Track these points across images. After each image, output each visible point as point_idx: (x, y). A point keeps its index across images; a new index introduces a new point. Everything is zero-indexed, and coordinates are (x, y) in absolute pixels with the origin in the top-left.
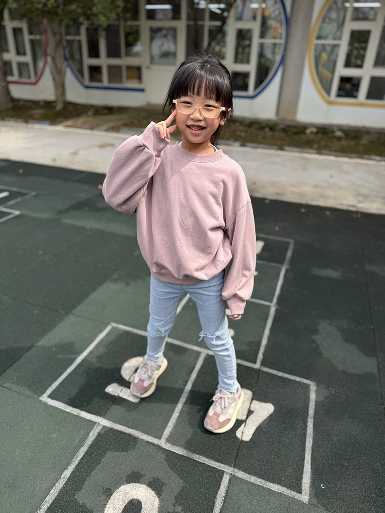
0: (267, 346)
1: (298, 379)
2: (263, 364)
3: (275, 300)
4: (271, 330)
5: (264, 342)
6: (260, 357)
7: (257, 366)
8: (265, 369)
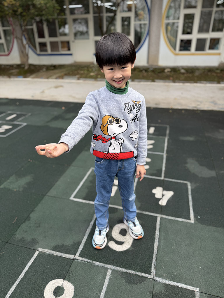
0: (165, 171)
1: (182, 182)
2: (165, 177)
3: (165, 152)
4: (166, 164)
5: (164, 169)
6: (163, 175)
7: (162, 178)
8: (166, 179)
